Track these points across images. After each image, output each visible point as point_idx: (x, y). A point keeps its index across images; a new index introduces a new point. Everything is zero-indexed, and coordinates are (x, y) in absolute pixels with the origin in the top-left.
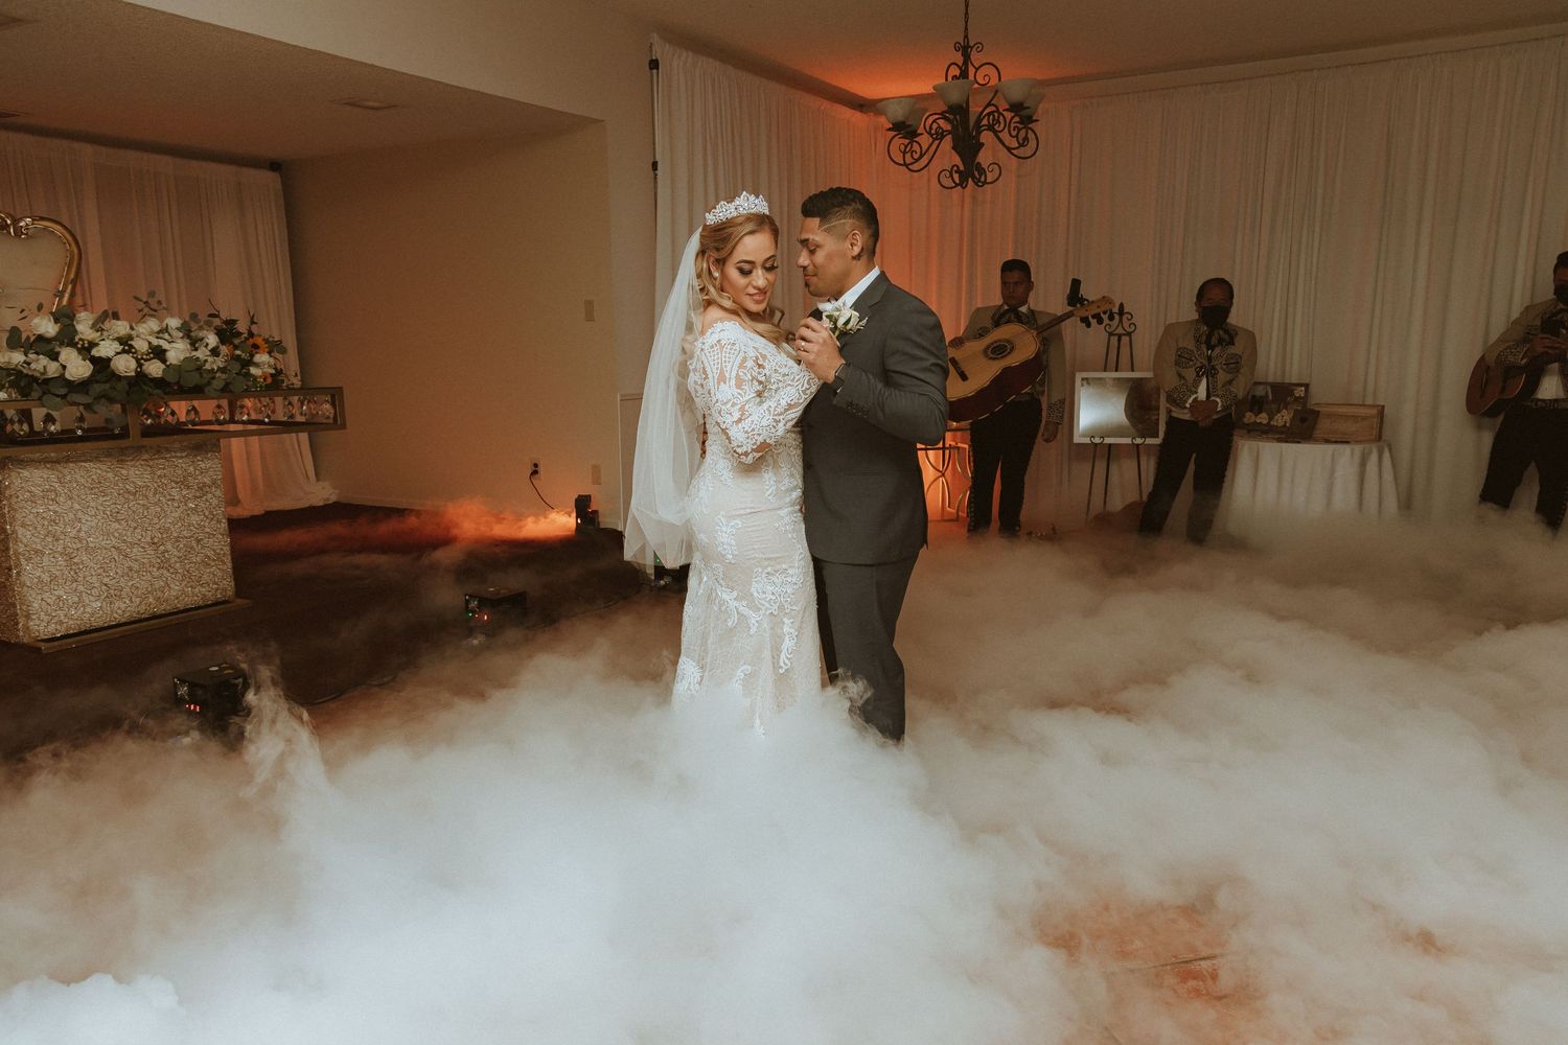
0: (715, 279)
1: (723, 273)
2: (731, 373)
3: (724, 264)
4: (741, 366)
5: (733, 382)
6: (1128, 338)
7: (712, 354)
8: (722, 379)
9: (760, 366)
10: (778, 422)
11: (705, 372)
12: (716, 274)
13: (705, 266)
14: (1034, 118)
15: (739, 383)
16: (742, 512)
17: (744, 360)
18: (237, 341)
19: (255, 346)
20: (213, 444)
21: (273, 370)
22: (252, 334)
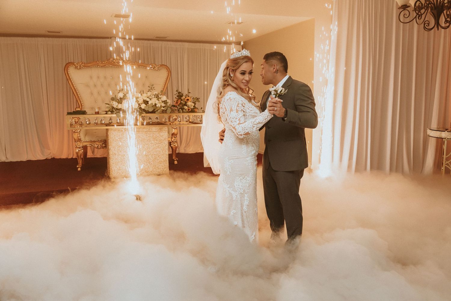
0: (231, 77)
1: (235, 75)
2: (234, 108)
3: (235, 72)
4: (238, 106)
5: (235, 111)
7: (228, 102)
8: (231, 110)
9: (244, 106)
10: (254, 127)
11: (225, 108)
12: (232, 75)
13: (228, 72)
15: (237, 111)
16: (234, 158)
17: (238, 104)
18: (183, 98)
19: (188, 100)
20: (165, 128)
21: (192, 107)
22: (188, 96)
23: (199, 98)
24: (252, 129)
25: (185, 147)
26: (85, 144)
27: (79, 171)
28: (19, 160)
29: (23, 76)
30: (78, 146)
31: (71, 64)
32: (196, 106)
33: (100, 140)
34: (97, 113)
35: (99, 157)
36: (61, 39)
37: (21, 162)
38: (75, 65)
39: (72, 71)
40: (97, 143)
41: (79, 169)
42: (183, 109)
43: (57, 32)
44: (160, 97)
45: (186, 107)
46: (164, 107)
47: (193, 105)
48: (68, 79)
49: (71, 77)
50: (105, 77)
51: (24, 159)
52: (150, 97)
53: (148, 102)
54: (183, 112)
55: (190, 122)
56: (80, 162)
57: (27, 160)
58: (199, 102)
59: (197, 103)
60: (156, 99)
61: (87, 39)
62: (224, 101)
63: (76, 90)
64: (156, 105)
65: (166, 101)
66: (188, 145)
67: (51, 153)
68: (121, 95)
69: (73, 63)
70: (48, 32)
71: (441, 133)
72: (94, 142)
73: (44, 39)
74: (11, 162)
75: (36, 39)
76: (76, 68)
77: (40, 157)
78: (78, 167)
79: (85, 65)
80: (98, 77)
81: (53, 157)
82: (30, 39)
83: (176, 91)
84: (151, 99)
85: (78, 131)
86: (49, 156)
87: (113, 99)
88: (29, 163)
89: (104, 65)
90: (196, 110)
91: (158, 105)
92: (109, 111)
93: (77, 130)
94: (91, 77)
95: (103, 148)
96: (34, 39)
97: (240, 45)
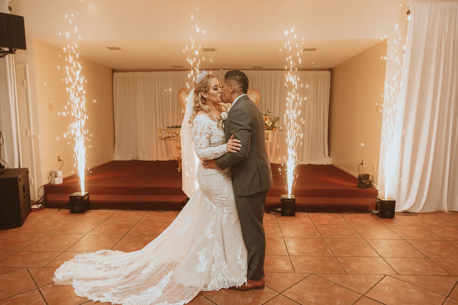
15: (201, 134)
25: (274, 158)
27: (179, 172)
28: (151, 160)
29: (157, 100)
30: (179, 153)
31: (183, 90)
37: (153, 161)
38: (186, 91)
39: (184, 95)
43: (179, 67)
49: (182, 100)
51: (155, 159)
56: (180, 165)
57: (157, 160)
66: (276, 156)
67: (173, 157)
73: (171, 72)
74: (146, 161)
75: (167, 72)
76: (187, 93)
78: (179, 169)
82: (163, 72)
88: (158, 162)
96: (165, 72)
97: (329, 71)
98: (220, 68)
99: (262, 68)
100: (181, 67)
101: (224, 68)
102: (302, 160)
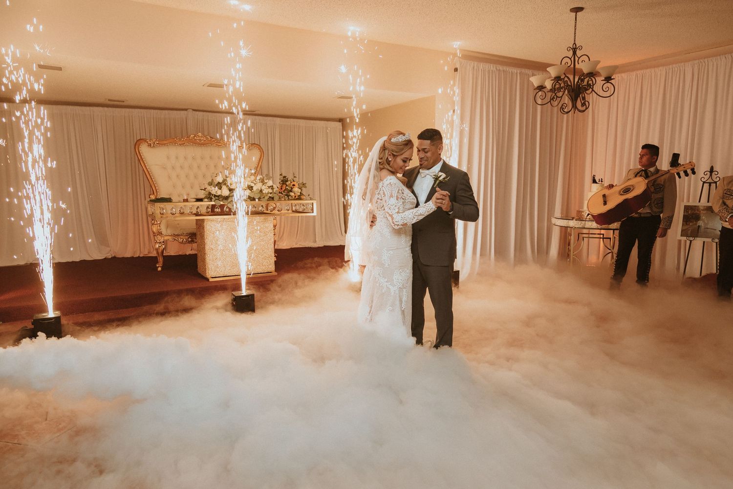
2: (395, 194)
4: (398, 192)
5: (395, 198)
6: (715, 184)
7: (387, 187)
8: (391, 196)
12: (390, 159)
14: (612, 78)
17: (399, 190)
18: (287, 183)
19: (294, 185)
20: (271, 218)
21: (299, 194)
22: (294, 181)
23: (306, 184)
24: (412, 220)
26: (166, 238)
27: (160, 271)
30: (158, 241)
31: (142, 141)
32: (304, 192)
33: (185, 233)
34: (186, 201)
35: (173, 254)
36: (123, 110)
37: (73, 262)
38: (147, 142)
39: (144, 149)
40: (182, 237)
41: (159, 269)
42: (288, 196)
43: (121, 101)
44: (265, 181)
45: (292, 194)
46: (271, 193)
47: (300, 191)
48: (140, 160)
49: (143, 157)
50: (185, 158)
51: (77, 259)
52: (255, 182)
53: (252, 187)
54: (289, 199)
55: (293, 211)
56: (161, 260)
57: (80, 260)
58: (306, 187)
59: (303, 189)
60: (261, 184)
61: (157, 111)
62: (382, 186)
63: (150, 173)
64: (261, 191)
65: (272, 186)
67: (111, 251)
68: (220, 179)
69: (145, 140)
70: (109, 100)
71: (568, 222)
72: (178, 235)
73: (101, 109)
74: (60, 262)
75: (92, 108)
76: (150, 145)
77: (97, 255)
78: (159, 267)
79: (160, 142)
80: (177, 158)
81: (113, 255)
82: (84, 108)
83: (281, 175)
84: (255, 184)
85: (158, 223)
86: (108, 255)
87: (210, 184)
89: (184, 142)
90: (302, 197)
91: (265, 191)
92: (205, 198)
93: (157, 221)
94: (168, 158)
95: (189, 242)
96: (88, 108)
97: (340, 122)
98: (186, 108)
99: (256, 112)
100: (124, 102)
101: (193, 108)
102: (315, 241)
